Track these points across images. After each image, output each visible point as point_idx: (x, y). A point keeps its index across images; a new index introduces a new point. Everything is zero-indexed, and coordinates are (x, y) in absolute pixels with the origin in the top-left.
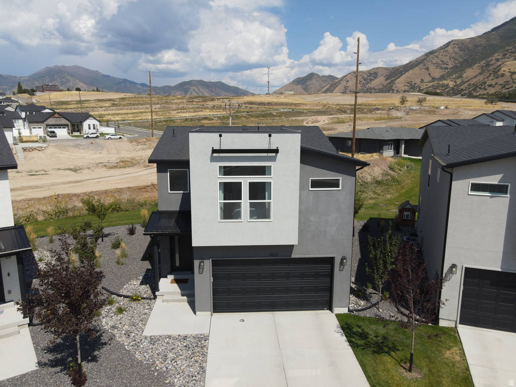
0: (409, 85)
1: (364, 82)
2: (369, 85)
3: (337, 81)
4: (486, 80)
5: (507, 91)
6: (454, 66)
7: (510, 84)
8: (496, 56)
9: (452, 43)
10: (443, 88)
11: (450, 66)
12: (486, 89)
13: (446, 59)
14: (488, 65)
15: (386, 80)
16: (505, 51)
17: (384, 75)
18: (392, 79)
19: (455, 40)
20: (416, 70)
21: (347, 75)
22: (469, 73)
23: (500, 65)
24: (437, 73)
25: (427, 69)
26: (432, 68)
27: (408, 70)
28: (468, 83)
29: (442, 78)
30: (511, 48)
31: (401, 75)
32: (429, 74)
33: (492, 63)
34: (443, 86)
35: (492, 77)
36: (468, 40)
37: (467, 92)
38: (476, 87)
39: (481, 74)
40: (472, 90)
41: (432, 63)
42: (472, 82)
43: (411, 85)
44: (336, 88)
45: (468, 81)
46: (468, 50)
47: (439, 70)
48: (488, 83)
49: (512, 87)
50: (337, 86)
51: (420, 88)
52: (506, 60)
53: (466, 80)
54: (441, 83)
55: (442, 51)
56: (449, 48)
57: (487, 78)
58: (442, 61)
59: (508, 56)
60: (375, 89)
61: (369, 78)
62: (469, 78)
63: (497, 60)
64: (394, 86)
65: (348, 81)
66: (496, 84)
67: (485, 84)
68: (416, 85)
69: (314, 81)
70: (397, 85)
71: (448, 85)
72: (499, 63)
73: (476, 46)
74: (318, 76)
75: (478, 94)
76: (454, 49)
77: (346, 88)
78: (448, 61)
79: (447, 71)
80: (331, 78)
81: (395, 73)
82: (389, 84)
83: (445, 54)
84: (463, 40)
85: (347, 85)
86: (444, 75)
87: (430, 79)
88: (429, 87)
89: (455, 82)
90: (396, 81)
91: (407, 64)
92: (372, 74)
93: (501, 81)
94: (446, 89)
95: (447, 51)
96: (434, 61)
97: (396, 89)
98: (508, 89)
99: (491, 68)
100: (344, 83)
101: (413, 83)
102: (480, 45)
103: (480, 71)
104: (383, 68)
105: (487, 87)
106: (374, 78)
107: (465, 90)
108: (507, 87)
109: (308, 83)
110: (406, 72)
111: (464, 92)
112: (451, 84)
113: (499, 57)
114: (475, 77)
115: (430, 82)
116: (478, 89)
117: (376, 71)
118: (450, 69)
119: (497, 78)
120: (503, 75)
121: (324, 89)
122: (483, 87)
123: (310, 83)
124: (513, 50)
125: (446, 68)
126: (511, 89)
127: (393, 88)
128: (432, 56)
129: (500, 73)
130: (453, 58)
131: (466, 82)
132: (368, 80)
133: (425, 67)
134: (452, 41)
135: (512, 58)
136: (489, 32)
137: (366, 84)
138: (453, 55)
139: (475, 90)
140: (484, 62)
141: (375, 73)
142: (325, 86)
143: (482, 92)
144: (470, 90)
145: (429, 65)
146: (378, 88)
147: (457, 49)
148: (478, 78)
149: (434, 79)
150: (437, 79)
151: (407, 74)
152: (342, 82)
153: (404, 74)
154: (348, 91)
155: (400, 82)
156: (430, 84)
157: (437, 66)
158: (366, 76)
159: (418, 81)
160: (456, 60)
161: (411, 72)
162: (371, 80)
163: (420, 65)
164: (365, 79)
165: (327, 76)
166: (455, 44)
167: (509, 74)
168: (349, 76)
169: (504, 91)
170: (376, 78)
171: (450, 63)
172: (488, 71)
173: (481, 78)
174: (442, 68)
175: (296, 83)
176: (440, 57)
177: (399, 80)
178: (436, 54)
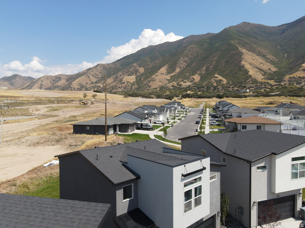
0: (80, 85)
1: (53, 82)
2: (56, 84)
3: (35, 80)
4: (117, 84)
5: (127, 90)
6: (101, 77)
7: (127, 87)
8: (120, 73)
9: (99, 65)
10: (98, 88)
11: (100, 77)
12: (117, 89)
13: (97, 73)
14: (117, 77)
15: (67, 81)
16: (123, 71)
17: (65, 79)
18: (70, 81)
19: (101, 64)
20: (83, 77)
21: (41, 78)
22: (109, 81)
23: (122, 78)
24: (94, 80)
25: (89, 77)
26: (91, 77)
27: (79, 77)
28: (109, 86)
29: (96, 82)
30: (125, 70)
31: (75, 79)
32: (90, 80)
33: (118, 76)
34: (98, 86)
35: (119, 83)
36: (106, 65)
37: (109, 90)
38: (113, 88)
39: (114, 81)
40: (112, 89)
41: (91, 75)
42: (111, 85)
43: (81, 85)
44: (34, 85)
45: (109, 85)
46: (107, 69)
47: (94, 78)
48: (118, 86)
49: (128, 89)
50: (35, 84)
51: (86, 87)
52: (124, 76)
53: (108, 84)
54: (96, 85)
55: (95, 69)
56: (98, 68)
57: (118, 83)
58: (95, 74)
59: (124, 74)
60: (60, 87)
61: (56, 80)
62: (109, 83)
63: (120, 75)
64: (72, 85)
65: (42, 81)
66: (122, 87)
67: (117, 86)
68: (84, 86)
69: (18, 79)
70: (73, 85)
71: (100, 86)
72: (121, 77)
73: (111, 68)
74: (21, 76)
75: (114, 91)
76: (101, 68)
77: (41, 85)
78: (99, 74)
79: (98, 79)
80: (30, 78)
81: (71, 78)
82: (68, 84)
83: (97, 70)
84: (104, 64)
85: (42, 83)
86: (97, 81)
87: (91, 83)
88: (91, 87)
89: (103, 85)
90: (73, 83)
91: (78, 74)
92: (58, 78)
93: (124, 85)
94: (99, 88)
95: (97, 69)
96: (92, 73)
97: (73, 87)
98: (127, 89)
99: (118, 79)
100: (40, 82)
101: (82, 84)
102: (112, 68)
103: (113, 80)
104: (64, 75)
105: (118, 88)
106: (59, 80)
107: (108, 89)
108: (126, 88)
109: (13, 81)
110: (77, 78)
111: (108, 90)
112: (102, 86)
113: (121, 74)
114: (112, 83)
115: (90, 84)
116: (114, 89)
117: (60, 76)
118: (100, 78)
119: (122, 84)
120: (124, 83)
121: (26, 85)
122: (116, 88)
123: (15, 80)
124: (127, 71)
125: (98, 78)
126: (128, 90)
127: (71, 86)
128: (90, 71)
129: (123, 81)
130: (100, 73)
131: (108, 85)
132: (56, 81)
133: (88, 76)
134: (99, 64)
135: (127, 75)
136: (115, 62)
137: (55, 83)
138: (101, 71)
139: (113, 89)
140: (115, 76)
141: (60, 77)
142: (26, 84)
143: (116, 90)
144: (111, 89)
145: (89, 75)
146: (62, 86)
147: (102, 69)
148: (113, 84)
149: (92, 83)
150: (94, 83)
151: (78, 79)
152: (38, 81)
153: (77, 79)
154: (43, 87)
155: (75, 84)
156: (91, 85)
157: (93, 76)
158: (54, 79)
159: (84, 83)
160: (102, 74)
161: (80, 78)
162: (57, 81)
163: (85, 75)
164: (53, 81)
165: (27, 77)
166: (100, 66)
167: (126, 82)
168: (43, 78)
169: (125, 90)
170: (60, 80)
171: (99, 75)
172: (118, 80)
173: (115, 83)
174: (96, 77)
175: (3, 80)
176: (94, 71)
177: (74, 82)
178: (92, 70)
